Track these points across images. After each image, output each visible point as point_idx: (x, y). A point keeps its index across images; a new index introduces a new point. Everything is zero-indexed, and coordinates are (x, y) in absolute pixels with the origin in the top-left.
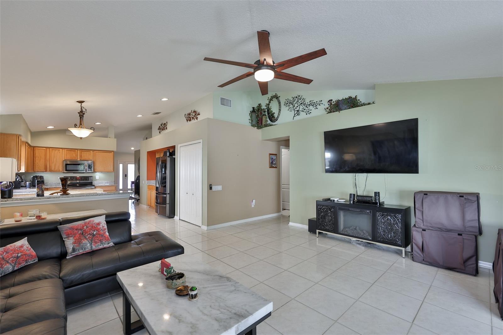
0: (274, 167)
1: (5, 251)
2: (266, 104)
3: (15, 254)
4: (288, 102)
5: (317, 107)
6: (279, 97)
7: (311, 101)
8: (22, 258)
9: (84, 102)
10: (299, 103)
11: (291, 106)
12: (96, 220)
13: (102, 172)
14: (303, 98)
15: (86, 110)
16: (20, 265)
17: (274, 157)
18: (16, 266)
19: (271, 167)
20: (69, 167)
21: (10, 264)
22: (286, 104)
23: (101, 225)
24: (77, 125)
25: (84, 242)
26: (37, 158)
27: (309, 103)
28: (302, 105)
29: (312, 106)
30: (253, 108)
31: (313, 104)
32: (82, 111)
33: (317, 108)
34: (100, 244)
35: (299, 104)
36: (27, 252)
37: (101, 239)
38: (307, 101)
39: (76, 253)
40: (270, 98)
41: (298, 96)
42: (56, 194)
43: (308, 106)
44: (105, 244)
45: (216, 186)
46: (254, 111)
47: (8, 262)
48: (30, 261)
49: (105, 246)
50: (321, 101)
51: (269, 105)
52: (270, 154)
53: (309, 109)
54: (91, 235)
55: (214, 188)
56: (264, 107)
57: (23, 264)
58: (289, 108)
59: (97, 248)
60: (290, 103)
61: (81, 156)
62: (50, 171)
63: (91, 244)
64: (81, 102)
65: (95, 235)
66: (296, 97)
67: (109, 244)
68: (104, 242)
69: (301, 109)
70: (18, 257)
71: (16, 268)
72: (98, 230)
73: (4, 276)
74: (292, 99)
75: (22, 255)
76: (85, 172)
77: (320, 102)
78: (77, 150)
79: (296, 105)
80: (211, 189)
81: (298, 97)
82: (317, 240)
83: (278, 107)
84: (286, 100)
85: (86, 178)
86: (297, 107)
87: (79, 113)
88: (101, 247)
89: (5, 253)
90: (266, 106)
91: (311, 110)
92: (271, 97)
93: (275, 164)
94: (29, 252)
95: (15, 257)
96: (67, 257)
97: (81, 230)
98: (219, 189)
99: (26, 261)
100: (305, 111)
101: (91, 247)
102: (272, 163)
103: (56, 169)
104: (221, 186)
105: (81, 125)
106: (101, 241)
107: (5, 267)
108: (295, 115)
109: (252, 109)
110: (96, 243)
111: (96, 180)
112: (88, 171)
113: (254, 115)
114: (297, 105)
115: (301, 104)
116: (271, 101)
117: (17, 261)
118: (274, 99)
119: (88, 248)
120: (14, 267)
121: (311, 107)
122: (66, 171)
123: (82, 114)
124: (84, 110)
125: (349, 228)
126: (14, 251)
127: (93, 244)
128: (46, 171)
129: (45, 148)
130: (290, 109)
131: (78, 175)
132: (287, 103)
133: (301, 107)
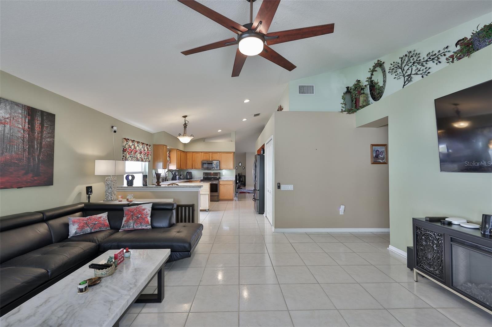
0: (380, 163)
1: (89, 218)
2: (367, 78)
3: (95, 222)
4: (393, 66)
5: (439, 60)
6: (384, 63)
7: (429, 53)
8: (98, 225)
9: (187, 116)
10: (411, 62)
11: (400, 70)
12: (144, 206)
13: (226, 169)
14: (417, 53)
15: (188, 122)
16: (95, 230)
17: (381, 149)
18: (93, 229)
19: (374, 163)
20: (205, 166)
21: (90, 228)
22: (392, 71)
23: (145, 211)
24: (181, 135)
25: (130, 222)
26: (188, 160)
27: (426, 59)
28: (416, 64)
29: (432, 61)
30: (348, 88)
31: (432, 57)
32: (185, 124)
33: (440, 62)
34: (139, 225)
35: (410, 64)
36: (102, 222)
37: (141, 222)
38: (424, 56)
39: (124, 228)
40: (372, 68)
41: (409, 53)
42: (171, 185)
43: (424, 63)
44: (143, 226)
45: (286, 185)
46: (348, 91)
47: (88, 226)
48: (102, 228)
49: (143, 227)
50: (447, 47)
51: (371, 78)
52: (373, 145)
53: (426, 68)
54: (137, 217)
55: (283, 187)
56: (364, 83)
57: (98, 230)
58: (396, 75)
59: (137, 228)
60: (396, 67)
61: (212, 157)
62: (195, 169)
63: (134, 224)
64: (185, 117)
65: (139, 218)
66: (406, 55)
67: (147, 226)
68: (143, 224)
69: (413, 72)
70: (95, 224)
71: (93, 231)
72: (142, 214)
73: (85, 234)
74: (399, 61)
75: (98, 223)
76: (214, 169)
77: (446, 50)
78: (209, 153)
79: (406, 68)
80: (280, 188)
81: (410, 55)
82: (415, 287)
83: (383, 77)
84: (391, 64)
85: (216, 174)
86: (408, 69)
87: (183, 125)
88: (140, 228)
89: (89, 220)
90: (366, 81)
91: (429, 68)
92: (374, 66)
93: (383, 159)
94: (103, 222)
95: (93, 224)
96: (120, 231)
97: (133, 212)
98: (290, 188)
99: (100, 227)
100: (421, 72)
101: (134, 226)
102: (377, 157)
103: (198, 167)
104: (293, 185)
105: (185, 134)
106: (141, 223)
107: (86, 228)
108: (405, 83)
109: (346, 90)
110: (137, 224)
111: (223, 175)
112: (216, 169)
113: (348, 97)
114: (408, 67)
115: (414, 63)
116: (374, 73)
117: (94, 226)
118: (378, 69)
119: (131, 227)
120: (92, 230)
121: (430, 64)
122: (203, 168)
123: (185, 125)
124: (187, 122)
125: (477, 284)
126: (94, 219)
127: (135, 224)
128: (193, 169)
129: (192, 153)
130: (396, 77)
131: (212, 172)
132: (393, 69)
133: (414, 68)
